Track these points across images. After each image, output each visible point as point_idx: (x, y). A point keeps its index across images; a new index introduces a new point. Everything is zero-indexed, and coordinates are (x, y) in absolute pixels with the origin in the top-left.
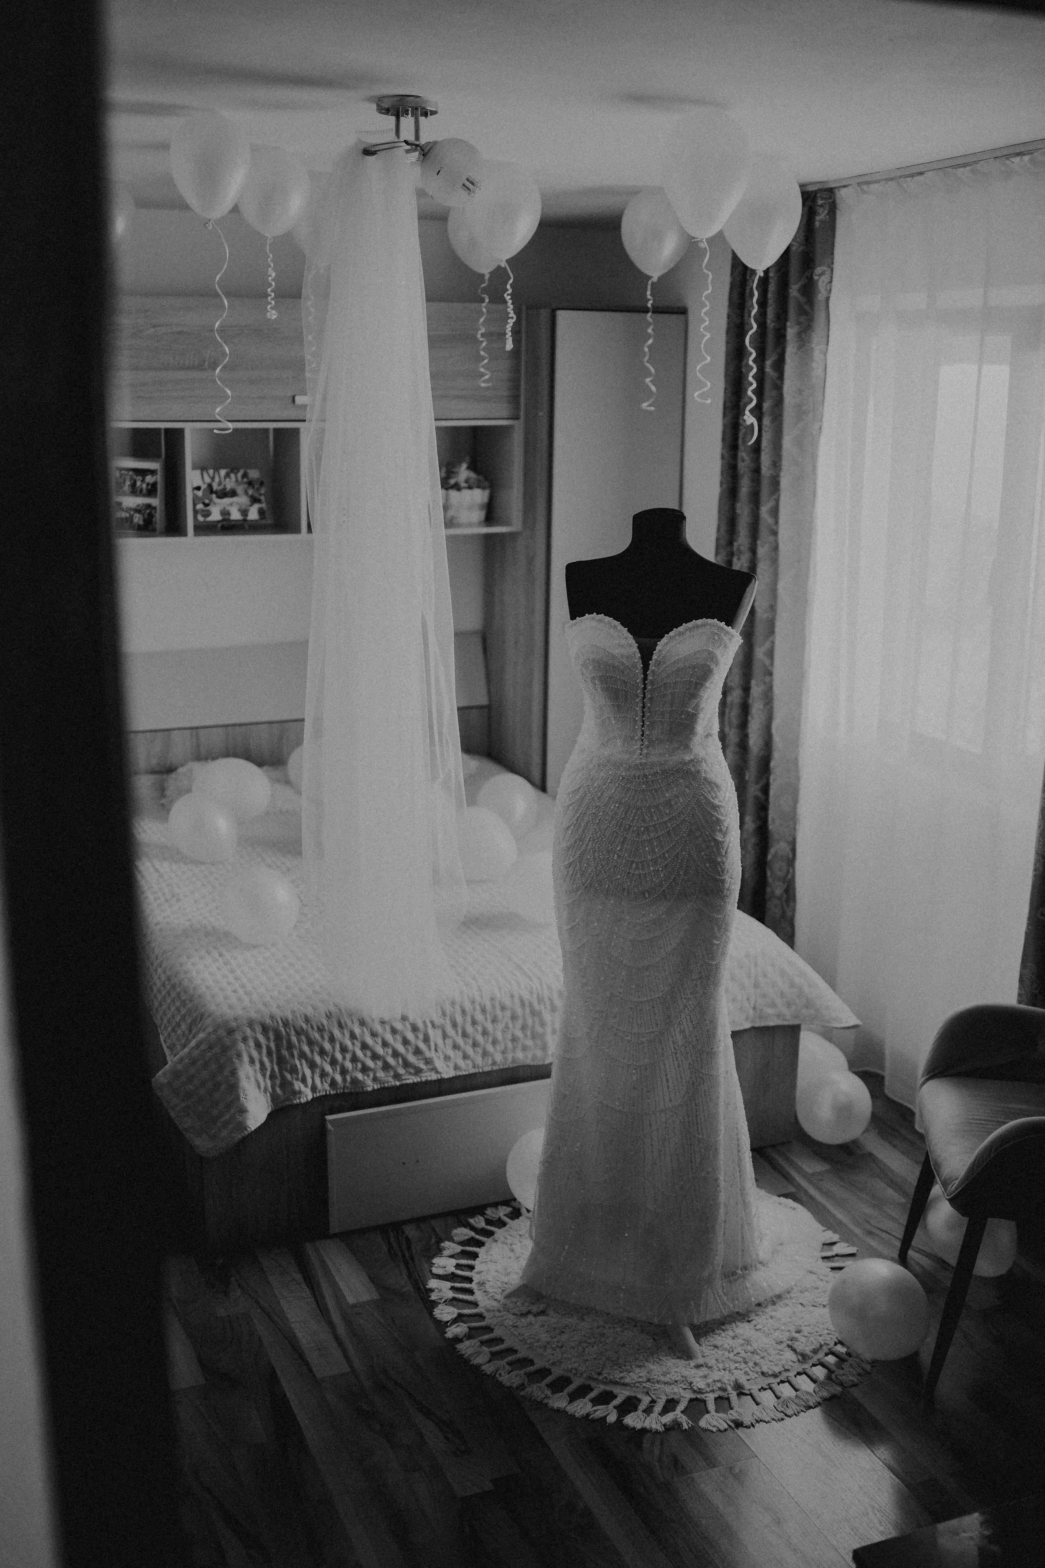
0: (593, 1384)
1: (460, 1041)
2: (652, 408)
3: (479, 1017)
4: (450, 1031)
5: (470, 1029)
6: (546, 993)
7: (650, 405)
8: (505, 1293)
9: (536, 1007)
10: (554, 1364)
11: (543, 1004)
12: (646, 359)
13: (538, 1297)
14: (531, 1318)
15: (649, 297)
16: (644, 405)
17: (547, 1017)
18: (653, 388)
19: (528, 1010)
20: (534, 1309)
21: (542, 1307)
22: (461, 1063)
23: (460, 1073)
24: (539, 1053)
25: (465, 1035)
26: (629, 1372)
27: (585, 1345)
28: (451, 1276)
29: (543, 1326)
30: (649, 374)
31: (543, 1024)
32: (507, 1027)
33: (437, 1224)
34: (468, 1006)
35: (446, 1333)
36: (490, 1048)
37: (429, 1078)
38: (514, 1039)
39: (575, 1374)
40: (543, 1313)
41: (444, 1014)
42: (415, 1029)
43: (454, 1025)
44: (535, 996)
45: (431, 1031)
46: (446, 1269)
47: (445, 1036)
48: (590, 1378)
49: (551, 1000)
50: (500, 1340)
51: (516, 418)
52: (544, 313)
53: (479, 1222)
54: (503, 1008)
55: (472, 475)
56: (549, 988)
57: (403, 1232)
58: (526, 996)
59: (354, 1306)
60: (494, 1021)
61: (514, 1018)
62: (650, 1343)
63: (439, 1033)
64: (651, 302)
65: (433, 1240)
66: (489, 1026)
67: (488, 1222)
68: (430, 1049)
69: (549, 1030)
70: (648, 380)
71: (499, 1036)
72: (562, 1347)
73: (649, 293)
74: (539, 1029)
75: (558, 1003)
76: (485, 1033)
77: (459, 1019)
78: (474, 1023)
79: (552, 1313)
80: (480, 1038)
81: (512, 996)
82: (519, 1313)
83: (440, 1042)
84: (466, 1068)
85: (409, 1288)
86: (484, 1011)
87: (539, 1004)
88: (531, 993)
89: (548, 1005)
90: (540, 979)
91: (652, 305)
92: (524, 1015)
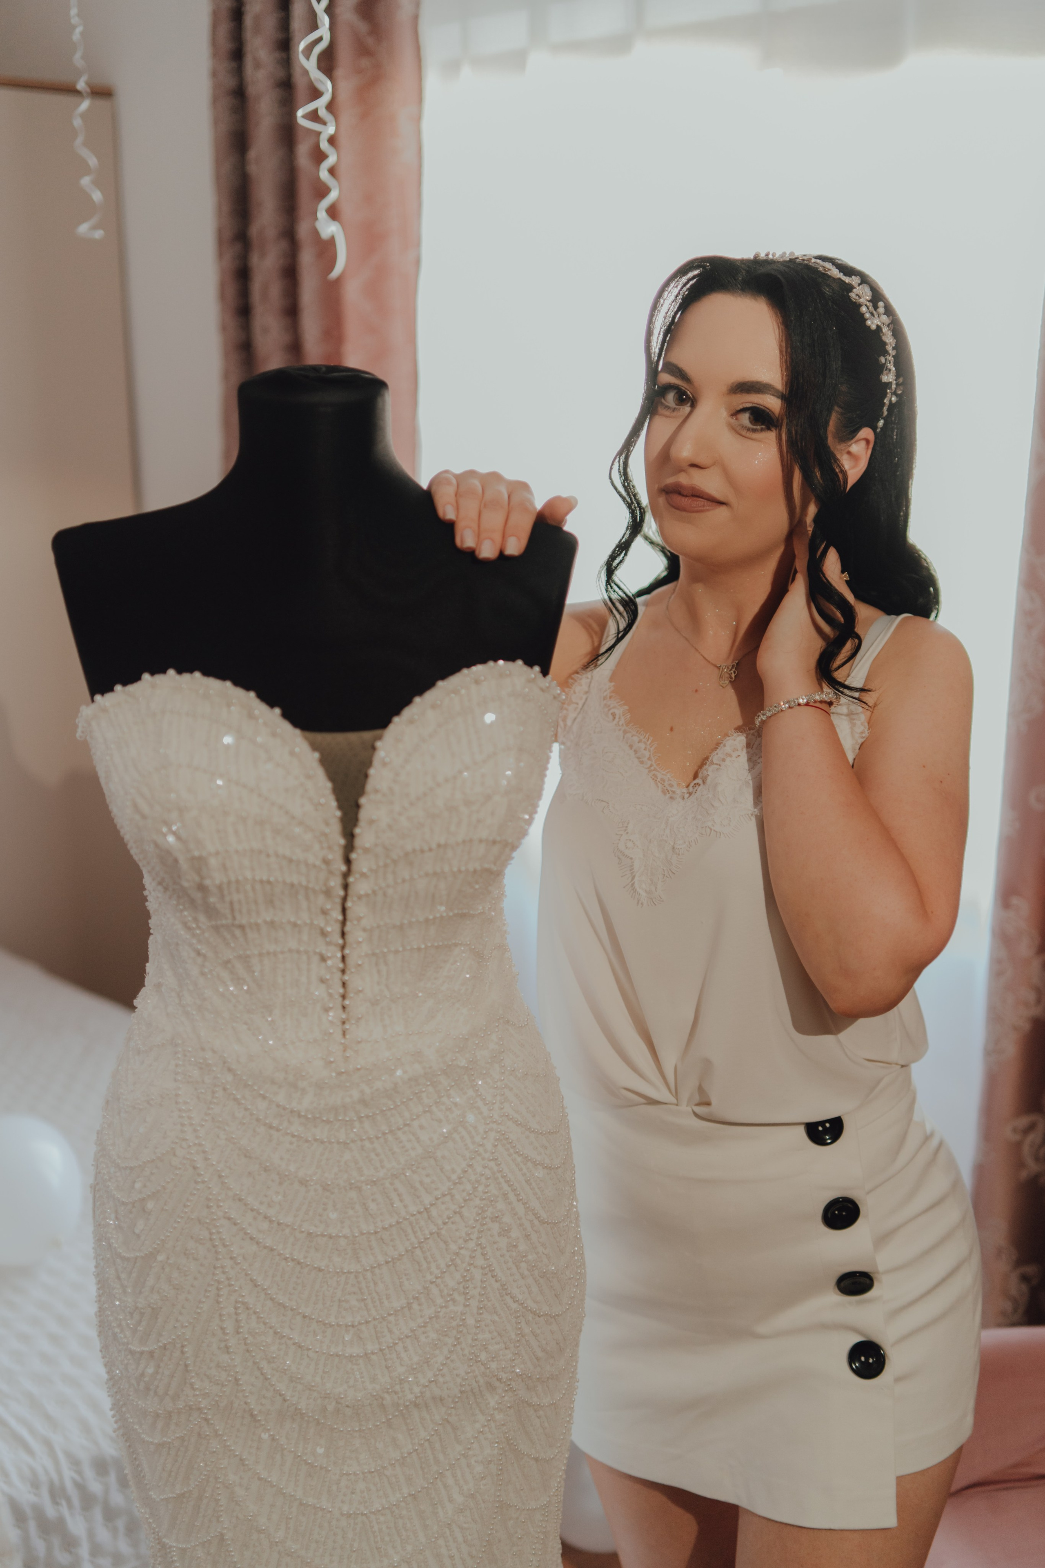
2: (98, 234)
6: (68, 1474)
7: (94, 228)
9: (50, 1512)
11: (64, 1503)
12: (79, 140)
15: (75, 20)
16: (83, 229)
17: (77, 1526)
18: (97, 196)
19: (32, 1526)
30: (87, 170)
31: (70, 1543)
44: (45, 1492)
49: (81, 1487)
56: (76, 1463)
58: (26, 1496)
64: (79, 30)
69: (84, 1551)
70: (86, 181)
73: (74, 11)
87: (55, 1503)
88: (35, 1485)
89: (76, 1501)
90: (48, 1444)
91: (82, 34)
92: (26, 1540)
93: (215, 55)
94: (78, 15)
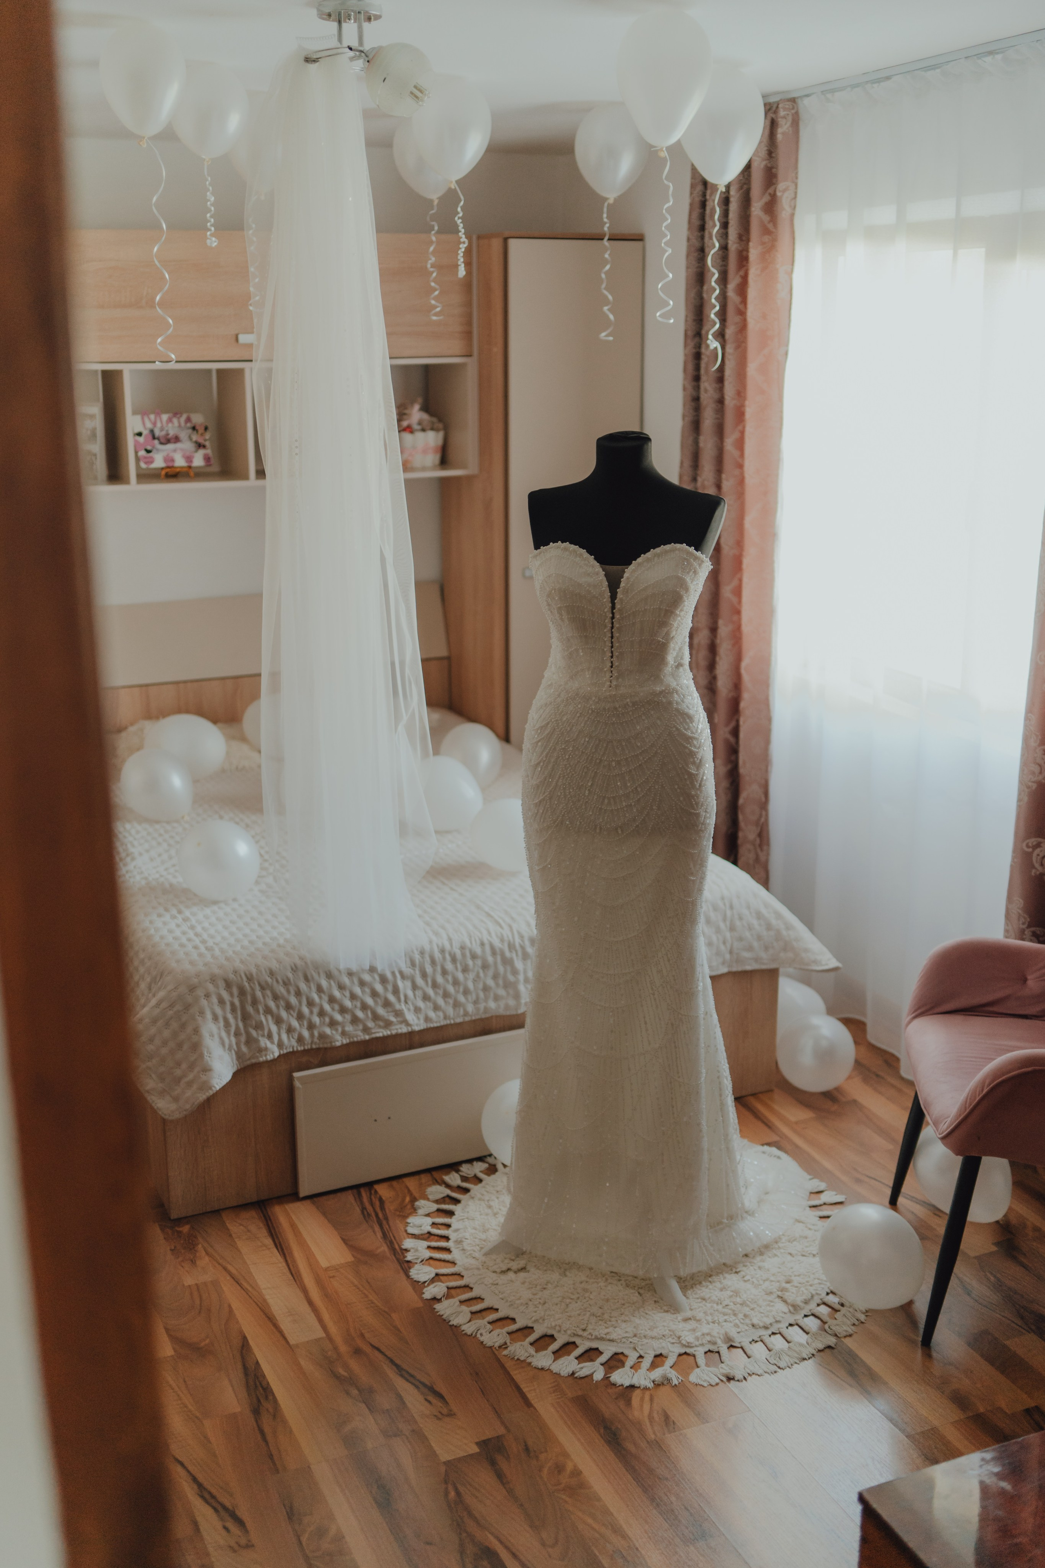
0: (578, 1341)
1: (430, 992)
2: (611, 338)
3: (449, 966)
4: (419, 981)
5: (440, 979)
6: (517, 941)
7: (608, 335)
8: (484, 1251)
9: (508, 954)
10: (536, 1321)
11: (514, 952)
12: (604, 286)
13: (520, 1253)
14: (511, 1275)
15: (605, 220)
16: (603, 334)
17: (519, 965)
18: (611, 317)
19: (499, 958)
20: (515, 1265)
21: (521, 1263)
22: (432, 1014)
23: (432, 1025)
24: (512, 1002)
25: (435, 985)
26: (615, 1327)
27: (568, 1301)
28: (428, 1235)
29: (523, 1283)
30: (607, 302)
31: (515, 972)
32: (478, 976)
33: (411, 1183)
34: (437, 955)
35: (424, 1293)
36: (461, 998)
37: (400, 1031)
38: (486, 989)
39: (559, 1331)
40: (523, 1269)
41: (413, 964)
42: (383, 980)
43: (424, 975)
44: (506, 945)
45: (400, 983)
46: (422, 1228)
47: (415, 987)
48: (575, 1335)
49: (523, 948)
50: (479, 1299)
51: (470, 356)
52: (496, 244)
53: (454, 1179)
54: (474, 957)
55: (425, 416)
56: (522, 937)
57: (376, 1192)
58: (497, 943)
59: (327, 1269)
60: (465, 970)
61: (485, 967)
62: (635, 1297)
63: (409, 984)
64: (607, 225)
65: (408, 1199)
66: (460, 976)
67: (464, 1179)
68: (399, 1000)
69: (521, 977)
70: (606, 308)
71: (471, 985)
72: (545, 1303)
73: (605, 215)
74: (511, 978)
75: (530, 950)
76: (456, 983)
77: (429, 969)
78: (444, 972)
79: (532, 1270)
80: (451, 989)
81: (482, 944)
82: (498, 1270)
83: (410, 993)
84: (437, 1020)
85: (384, 1248)
86: (454, 960)
87: (510, 951)
88: (502, 940)
89: (520, 953)
90: (510, 927)
91: (608, 228)
92: (495, 963)
93: (690, 228)
94: (607, 218)
